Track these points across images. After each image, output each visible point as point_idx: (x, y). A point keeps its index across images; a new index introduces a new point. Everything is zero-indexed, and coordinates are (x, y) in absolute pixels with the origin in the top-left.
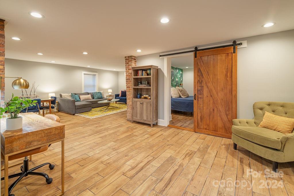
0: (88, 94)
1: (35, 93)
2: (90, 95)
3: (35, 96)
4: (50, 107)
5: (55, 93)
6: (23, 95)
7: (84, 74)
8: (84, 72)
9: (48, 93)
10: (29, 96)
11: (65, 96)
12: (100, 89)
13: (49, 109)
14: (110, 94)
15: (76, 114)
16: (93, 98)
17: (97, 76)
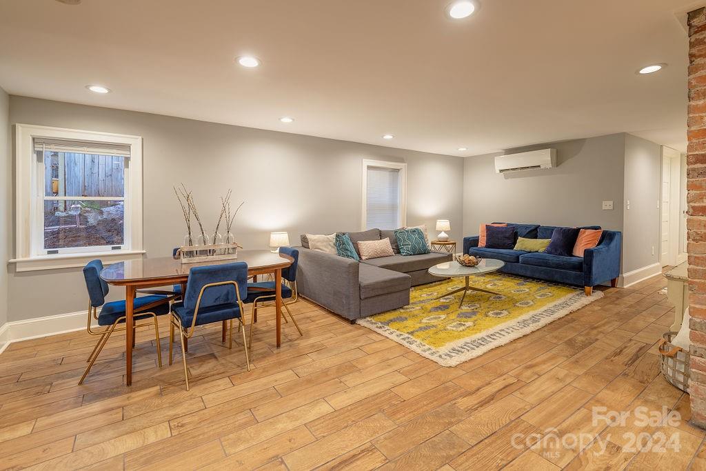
0: (381, 235)
1: (231, 235)
2: (386, 241)
3: (230, 246)
4: (279, 292)
5: (290, 230)
6: (190, 241)
7: (369, 168)
8: (368, 162)
9: (267, 233)
10: (210, 245)
11: (318, 244)
12: (410, 218)
13: (274, 298)
14: (443, 235)
15: (361, 322)
16: (398, 251)
17: (403, 176)
